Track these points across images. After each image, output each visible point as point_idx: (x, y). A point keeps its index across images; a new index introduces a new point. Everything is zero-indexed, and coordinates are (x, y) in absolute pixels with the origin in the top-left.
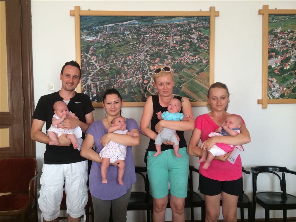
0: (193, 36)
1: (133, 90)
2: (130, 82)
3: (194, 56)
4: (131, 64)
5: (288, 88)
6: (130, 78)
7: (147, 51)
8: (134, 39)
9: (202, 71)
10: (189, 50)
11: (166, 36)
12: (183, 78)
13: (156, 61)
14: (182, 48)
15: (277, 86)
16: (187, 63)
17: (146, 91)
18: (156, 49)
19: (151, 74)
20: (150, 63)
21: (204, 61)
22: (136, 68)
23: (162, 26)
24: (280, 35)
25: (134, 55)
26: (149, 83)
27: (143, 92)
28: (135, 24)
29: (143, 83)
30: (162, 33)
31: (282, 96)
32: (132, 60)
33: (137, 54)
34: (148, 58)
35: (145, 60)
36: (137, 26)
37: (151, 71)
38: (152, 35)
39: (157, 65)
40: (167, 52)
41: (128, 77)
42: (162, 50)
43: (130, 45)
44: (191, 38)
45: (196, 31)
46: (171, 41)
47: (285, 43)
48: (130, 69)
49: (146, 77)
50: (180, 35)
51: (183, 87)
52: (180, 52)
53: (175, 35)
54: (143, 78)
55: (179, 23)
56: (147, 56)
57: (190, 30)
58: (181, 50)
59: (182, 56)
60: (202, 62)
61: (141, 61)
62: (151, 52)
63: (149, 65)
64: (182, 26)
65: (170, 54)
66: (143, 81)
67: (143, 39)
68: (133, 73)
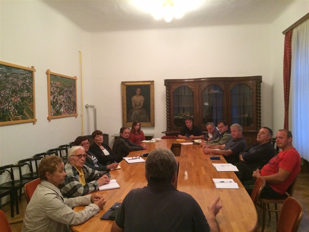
0: (27, 81)
1: (4, 114)
2: (3, 108)
3: (28, 93)
4: (3, 96)
5: (55, 111)
6: (3, 105)
7: (10, 88)
8: (4, 80)
9: (30, 102)
10: (26, 89)
11: (18, 80)
12: (24, 105)
13: (14, 95)
14: (23, 88)
15: (52, 110)
16: (26, 97)
17: (10, 114)
18: (14, 87)
19: (12, 103)
20: (11, 96)
21: (31, 96)
22: (5, 99)
23: (16, 73)
24: (52, 85)
25: (4, 90)
26: (11, 109)
27: (9, 115)
28: (4, 70)
29: (9, 109)
30: (16, 78)
31: (54, 115)
32: (4, 94)
33: (6, 90)
34: (10, 93)
35: (9, 94)
36: (5, 71)
37: (12, 101)
38: (12, 78)
39: (14, 97)
40: (18, 89)
41: (2, 104)
42: (16, 88)
43: (2, 83)
44: (26, 82)
45: (28, 78)
46: (20, 84)
47: (54, 89)
48: (3, 99)
49: (10, 105)
50: (22, 80)
51: (24, 111)
52: (22, 90)
53: (21, 80)
54: (9, 105)
55: (22, 73)
56: (10, 92)
57: (26, 77)
58: (23, 89)
59: (24, 93)
60: (30, 96)
61: (8, 94)
62: (12, 89)
63: (11, 97)
64: (23, 74)
65: (19, 91)
66: (9, 107)
67: (8, 80)
68: (4, 102)
